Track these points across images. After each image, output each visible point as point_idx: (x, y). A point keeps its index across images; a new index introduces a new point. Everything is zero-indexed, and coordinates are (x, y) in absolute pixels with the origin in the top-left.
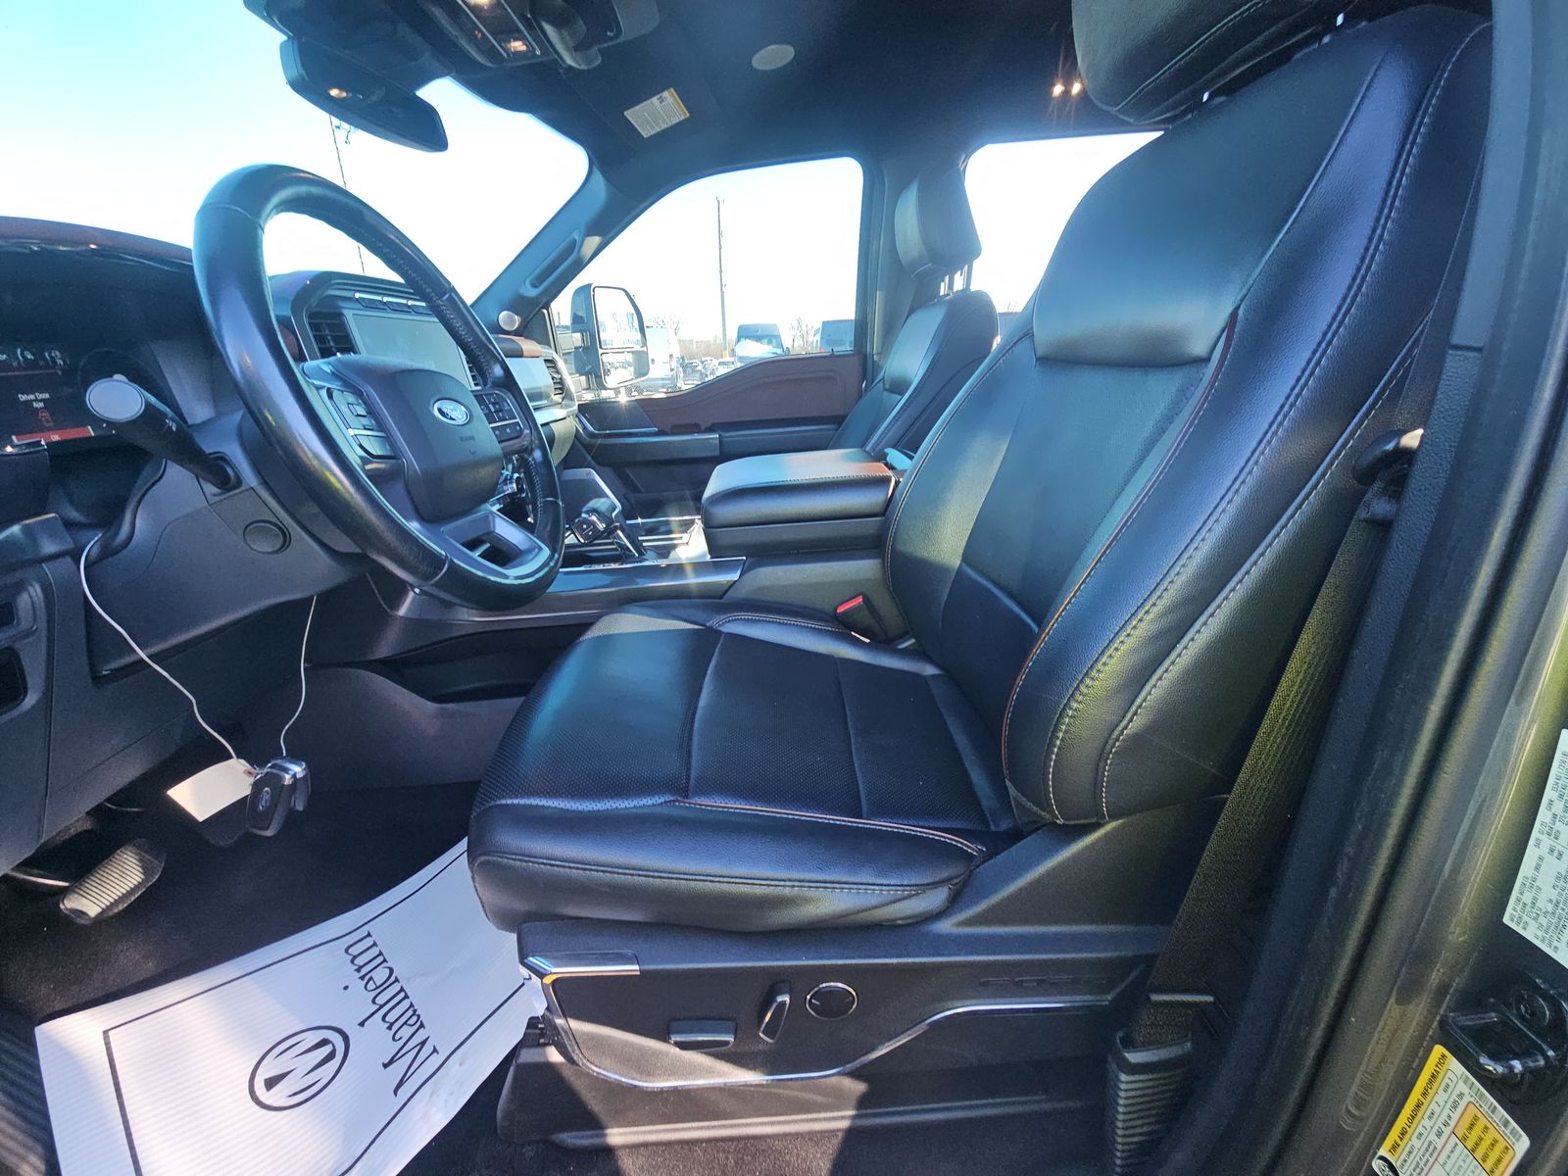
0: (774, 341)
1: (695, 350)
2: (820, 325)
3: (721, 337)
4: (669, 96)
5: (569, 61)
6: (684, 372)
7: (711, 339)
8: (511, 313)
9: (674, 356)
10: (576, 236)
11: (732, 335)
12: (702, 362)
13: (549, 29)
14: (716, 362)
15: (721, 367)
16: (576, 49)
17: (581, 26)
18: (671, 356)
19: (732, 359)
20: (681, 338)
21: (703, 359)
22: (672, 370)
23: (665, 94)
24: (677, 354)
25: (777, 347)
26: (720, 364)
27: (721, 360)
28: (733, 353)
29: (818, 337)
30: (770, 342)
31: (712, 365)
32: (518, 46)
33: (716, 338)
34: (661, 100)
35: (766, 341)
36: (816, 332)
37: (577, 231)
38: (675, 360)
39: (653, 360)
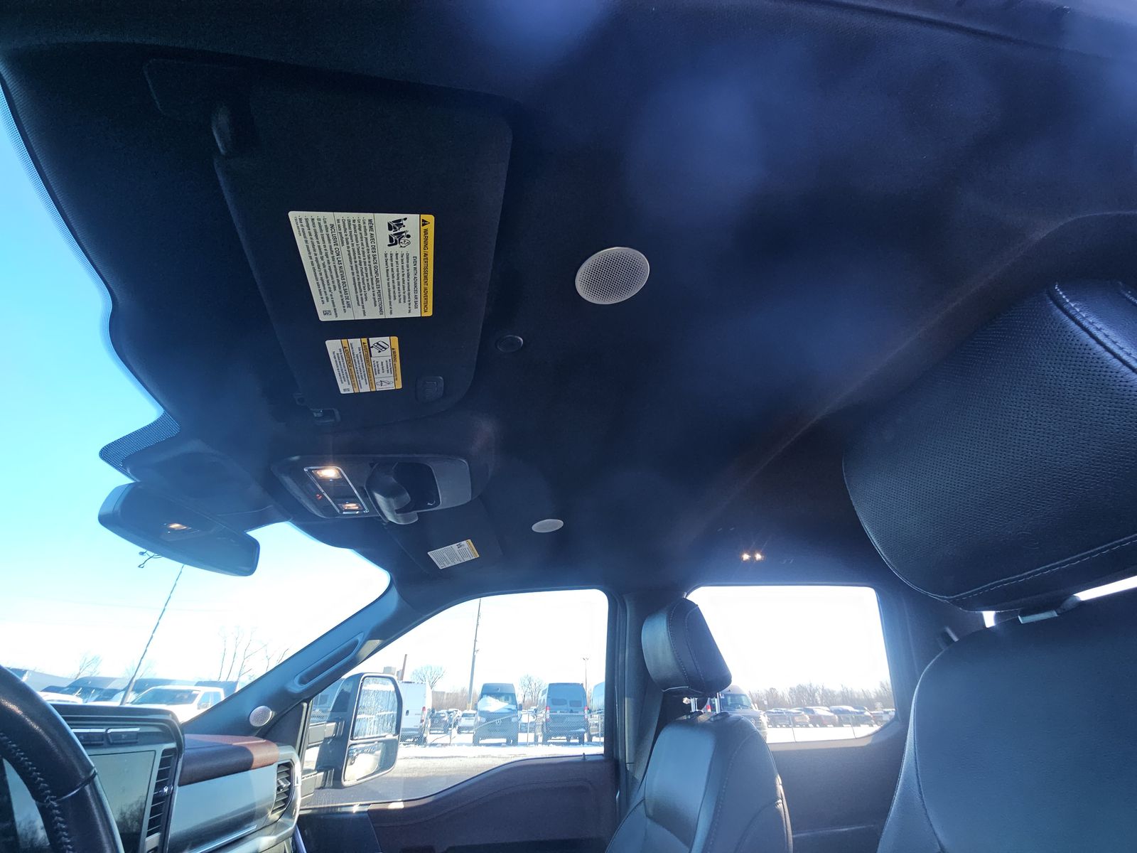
0: (510, 698)
1: (445, 701)
2: (547, 687)
3: (468, 689)
4: (467, 545)
5: (390, 518)
6: (432, 722)
7: (459, 691)
8: (267, 708)
9: (427, 708)
10: (359, 638)
11: (478, 689)
12: (449, 713)
13: (379, 498)
14: (460, 713)
15: (463, 719)
16: (398, 511)
17: (407, 497)
18: (424, 708)
19: (475, 712)
20: (435, 690)
21: (450, 710)
22: (422, 721)
23: (464, 543)
24: (429, 706)
25: (512, 704)
26: (463, 716)
27: (466, 712)
28: (475, 708)
29: (545, 696)
30: (507, 699)
31: (457, 716)
32: (353, 506)
33: (463, 691)
34: (459, 546)
35: (503, 698)
36: (544, 692)
37: (362, 634)
38: (426, 712)
39: (407, 712)
